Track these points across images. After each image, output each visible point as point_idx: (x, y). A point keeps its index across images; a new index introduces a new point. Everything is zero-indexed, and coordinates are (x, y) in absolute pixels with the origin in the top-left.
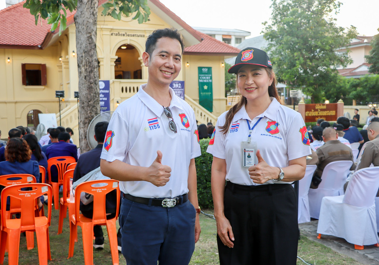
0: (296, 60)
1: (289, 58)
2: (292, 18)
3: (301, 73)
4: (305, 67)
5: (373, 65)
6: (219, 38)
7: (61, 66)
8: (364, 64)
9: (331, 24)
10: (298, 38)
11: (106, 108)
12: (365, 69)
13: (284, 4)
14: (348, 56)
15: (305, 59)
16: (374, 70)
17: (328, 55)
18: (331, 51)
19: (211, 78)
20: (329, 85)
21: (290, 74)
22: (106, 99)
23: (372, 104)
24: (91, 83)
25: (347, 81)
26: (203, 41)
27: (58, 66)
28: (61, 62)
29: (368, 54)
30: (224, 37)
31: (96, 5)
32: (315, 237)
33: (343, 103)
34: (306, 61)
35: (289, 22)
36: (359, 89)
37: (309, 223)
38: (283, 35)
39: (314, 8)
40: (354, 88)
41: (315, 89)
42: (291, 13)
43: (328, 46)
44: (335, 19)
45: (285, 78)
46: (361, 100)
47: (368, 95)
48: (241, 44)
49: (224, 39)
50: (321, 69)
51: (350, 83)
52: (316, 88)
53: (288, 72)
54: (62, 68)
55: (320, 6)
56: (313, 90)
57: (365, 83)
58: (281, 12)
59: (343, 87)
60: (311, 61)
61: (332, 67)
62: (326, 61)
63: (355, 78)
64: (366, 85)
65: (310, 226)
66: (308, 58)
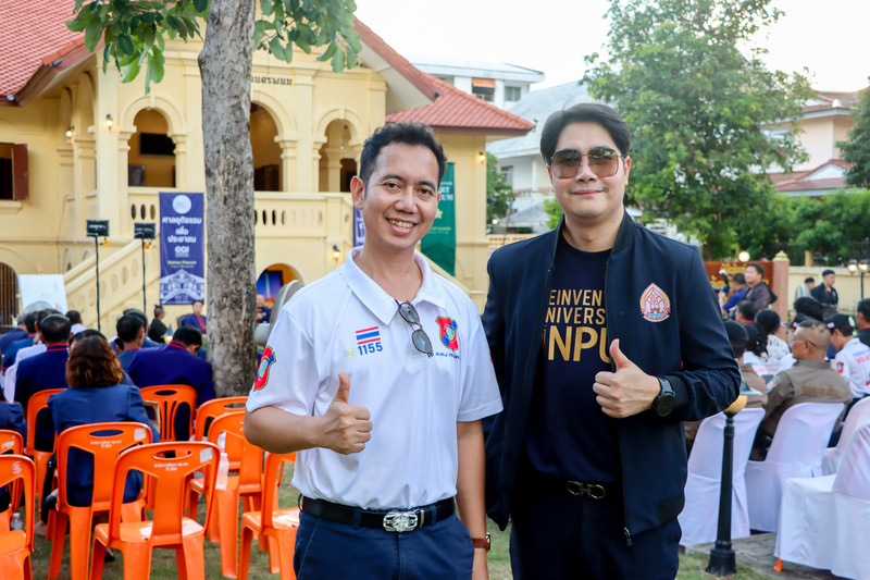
0: (669, 150)
1: (650, 145)
2: (658, 47)
3: (680, 183)
4: (690, 168)
5: (855, 164)
6: (464, 86)
7: (72, 151)
8: (832, 162)
9: (756, 63)
10: (675, 96)
11: (195, 263)
12: (836, 173)
13: (638, 9)
14: (796, 143)
15: (691, 148)
16: (858, 178)
17: (747, 140)
18: (755, 129)
19: (452, 191)
20: (749, 215)
21: (654, 186)
22: (193, 240)
23: (857, 264)
24: (238, 215)
25: (790, 204)
26: (438, 99)
27: (59, 151)
28: (72, 141)
29: (845, 137)
30: (476, 85)
31: (251, 32)
32: (769, 568)
33: (787, 260)
34: (694, 155)
35: (652, 56)
36: (820, 224)
37: (748, 539)
38: (637, 88)
39: (713, 22)
40: (808, 223)
41: (714, 223)
42: (657, 33)
43: (747, 118)
44: (766, 51)
45: (642, 196)
46: (828, 252)
47: (843, 241)
48: (519, 102)
49: (475, 90)
50: (729, 175)
51: (798, 208)
52: (717, 222)
53: (649, 181)
54: (72, 156)
55: (728, 18)
56: (710, 226)
57: (837, 211)
58: (631, 29)
59: (780, 219)
60: (706, 154)
61: (755, 169)
62: (743, 153)
63: (812, 198)
64: (839, 215)
65: (751, 546)
66: (698, 146)
